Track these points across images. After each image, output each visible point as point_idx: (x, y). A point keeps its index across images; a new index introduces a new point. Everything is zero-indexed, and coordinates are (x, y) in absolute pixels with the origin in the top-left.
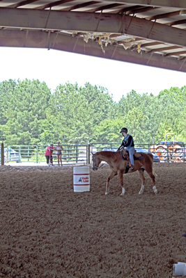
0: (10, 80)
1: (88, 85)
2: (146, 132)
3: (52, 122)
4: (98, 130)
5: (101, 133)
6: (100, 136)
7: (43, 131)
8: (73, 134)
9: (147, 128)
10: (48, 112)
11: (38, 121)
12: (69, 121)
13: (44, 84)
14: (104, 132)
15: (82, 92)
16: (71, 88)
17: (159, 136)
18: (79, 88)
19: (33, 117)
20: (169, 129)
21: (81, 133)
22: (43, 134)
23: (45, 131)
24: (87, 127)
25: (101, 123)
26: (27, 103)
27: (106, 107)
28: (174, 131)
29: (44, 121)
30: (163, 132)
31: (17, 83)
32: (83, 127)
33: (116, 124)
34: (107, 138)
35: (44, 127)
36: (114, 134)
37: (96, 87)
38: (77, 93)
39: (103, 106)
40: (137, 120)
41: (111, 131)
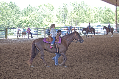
4: (17, 21)
5: (19, 23)
6: (19, 24)
8: (6, 23)
9: (39, 21)
12: (4, 18)
14: (20, 22)
15: (9, 5)
16: (3, 3)
18: (7, 3)
20: (48, 21)
21: (10, 23)
24: (12, 20)
25: (19, 18)
27: (20, 12)
28: (50, 22)
32: (10, 20)
33: (25, 19)
34: (22, 25)
36: (24, 23)
37: (15, 3)
38: (6, 5)
39: (18, 11)
40: (35, 17)
41: (23, 22)
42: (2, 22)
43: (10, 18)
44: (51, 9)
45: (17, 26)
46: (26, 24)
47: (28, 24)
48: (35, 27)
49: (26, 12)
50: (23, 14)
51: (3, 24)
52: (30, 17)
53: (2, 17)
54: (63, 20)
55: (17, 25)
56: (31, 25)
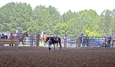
0: (13, 2)
1: (50, 7)
2: (78, 30)
3: (33, 23)
4: (55, 28)
5: (57, 30)
7: (28, 27)
8: (43, 29)
9: (78, 28)
10: (31, 18)
11: (26, 23)
12: (41, 23)
13: (29, 5)
14: (58, 29)
15: (47, 9)
16: (42, 8)
17: (83, 32)
18: (46, 8)
19: (24, 20)
20: (88, 29)
21: (47, 29)
22: (29, 28)
23: (30, 27)
24: (50, 27)
25: (57, 25)
26: (21, 14)
27: (58, 17)
28: (90, 30)
29: (29, 22)
30: (85, 30)
31: (16, 4)
32: (48, 26)
33: (64, 26)
34: (59, 32)
35: (29, 25)
36: (62, 30)
37: (54, 8)
38: (45, 10)
39: (57, 17)
40: (74, 24)
41: (61, 28)
42: (38, 28)
43: (48, 23)
44: (93, 16)
45: (54, 33)
46: (64, 31)
47: (66, 31)
48: (74, 35)
49: (65, 18)
50: (61, 20)
51: (39, 30)
52: (69, 24)
53: (39, 22)
54: (105, 30)
55: (54, 31)
56: (69, 33)
